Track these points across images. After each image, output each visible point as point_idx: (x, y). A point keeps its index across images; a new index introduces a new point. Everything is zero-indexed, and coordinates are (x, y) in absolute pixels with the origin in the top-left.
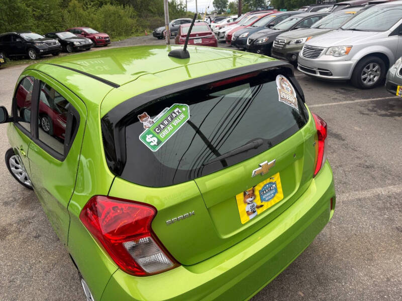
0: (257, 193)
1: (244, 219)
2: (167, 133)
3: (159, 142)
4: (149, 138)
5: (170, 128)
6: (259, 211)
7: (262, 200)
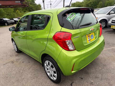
0: (90, 36)
1: (88, 42)
2: (72, 18)
3: (71, 20)
4: (69, 19)
5: (72, 17)
6: (91, 41)
7: (91, 38)
